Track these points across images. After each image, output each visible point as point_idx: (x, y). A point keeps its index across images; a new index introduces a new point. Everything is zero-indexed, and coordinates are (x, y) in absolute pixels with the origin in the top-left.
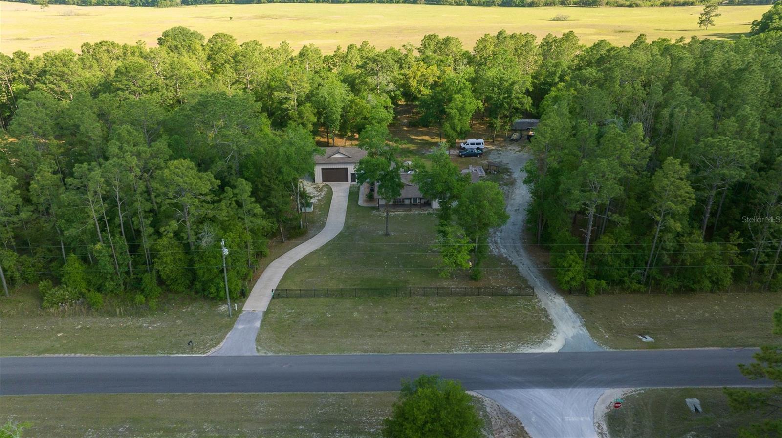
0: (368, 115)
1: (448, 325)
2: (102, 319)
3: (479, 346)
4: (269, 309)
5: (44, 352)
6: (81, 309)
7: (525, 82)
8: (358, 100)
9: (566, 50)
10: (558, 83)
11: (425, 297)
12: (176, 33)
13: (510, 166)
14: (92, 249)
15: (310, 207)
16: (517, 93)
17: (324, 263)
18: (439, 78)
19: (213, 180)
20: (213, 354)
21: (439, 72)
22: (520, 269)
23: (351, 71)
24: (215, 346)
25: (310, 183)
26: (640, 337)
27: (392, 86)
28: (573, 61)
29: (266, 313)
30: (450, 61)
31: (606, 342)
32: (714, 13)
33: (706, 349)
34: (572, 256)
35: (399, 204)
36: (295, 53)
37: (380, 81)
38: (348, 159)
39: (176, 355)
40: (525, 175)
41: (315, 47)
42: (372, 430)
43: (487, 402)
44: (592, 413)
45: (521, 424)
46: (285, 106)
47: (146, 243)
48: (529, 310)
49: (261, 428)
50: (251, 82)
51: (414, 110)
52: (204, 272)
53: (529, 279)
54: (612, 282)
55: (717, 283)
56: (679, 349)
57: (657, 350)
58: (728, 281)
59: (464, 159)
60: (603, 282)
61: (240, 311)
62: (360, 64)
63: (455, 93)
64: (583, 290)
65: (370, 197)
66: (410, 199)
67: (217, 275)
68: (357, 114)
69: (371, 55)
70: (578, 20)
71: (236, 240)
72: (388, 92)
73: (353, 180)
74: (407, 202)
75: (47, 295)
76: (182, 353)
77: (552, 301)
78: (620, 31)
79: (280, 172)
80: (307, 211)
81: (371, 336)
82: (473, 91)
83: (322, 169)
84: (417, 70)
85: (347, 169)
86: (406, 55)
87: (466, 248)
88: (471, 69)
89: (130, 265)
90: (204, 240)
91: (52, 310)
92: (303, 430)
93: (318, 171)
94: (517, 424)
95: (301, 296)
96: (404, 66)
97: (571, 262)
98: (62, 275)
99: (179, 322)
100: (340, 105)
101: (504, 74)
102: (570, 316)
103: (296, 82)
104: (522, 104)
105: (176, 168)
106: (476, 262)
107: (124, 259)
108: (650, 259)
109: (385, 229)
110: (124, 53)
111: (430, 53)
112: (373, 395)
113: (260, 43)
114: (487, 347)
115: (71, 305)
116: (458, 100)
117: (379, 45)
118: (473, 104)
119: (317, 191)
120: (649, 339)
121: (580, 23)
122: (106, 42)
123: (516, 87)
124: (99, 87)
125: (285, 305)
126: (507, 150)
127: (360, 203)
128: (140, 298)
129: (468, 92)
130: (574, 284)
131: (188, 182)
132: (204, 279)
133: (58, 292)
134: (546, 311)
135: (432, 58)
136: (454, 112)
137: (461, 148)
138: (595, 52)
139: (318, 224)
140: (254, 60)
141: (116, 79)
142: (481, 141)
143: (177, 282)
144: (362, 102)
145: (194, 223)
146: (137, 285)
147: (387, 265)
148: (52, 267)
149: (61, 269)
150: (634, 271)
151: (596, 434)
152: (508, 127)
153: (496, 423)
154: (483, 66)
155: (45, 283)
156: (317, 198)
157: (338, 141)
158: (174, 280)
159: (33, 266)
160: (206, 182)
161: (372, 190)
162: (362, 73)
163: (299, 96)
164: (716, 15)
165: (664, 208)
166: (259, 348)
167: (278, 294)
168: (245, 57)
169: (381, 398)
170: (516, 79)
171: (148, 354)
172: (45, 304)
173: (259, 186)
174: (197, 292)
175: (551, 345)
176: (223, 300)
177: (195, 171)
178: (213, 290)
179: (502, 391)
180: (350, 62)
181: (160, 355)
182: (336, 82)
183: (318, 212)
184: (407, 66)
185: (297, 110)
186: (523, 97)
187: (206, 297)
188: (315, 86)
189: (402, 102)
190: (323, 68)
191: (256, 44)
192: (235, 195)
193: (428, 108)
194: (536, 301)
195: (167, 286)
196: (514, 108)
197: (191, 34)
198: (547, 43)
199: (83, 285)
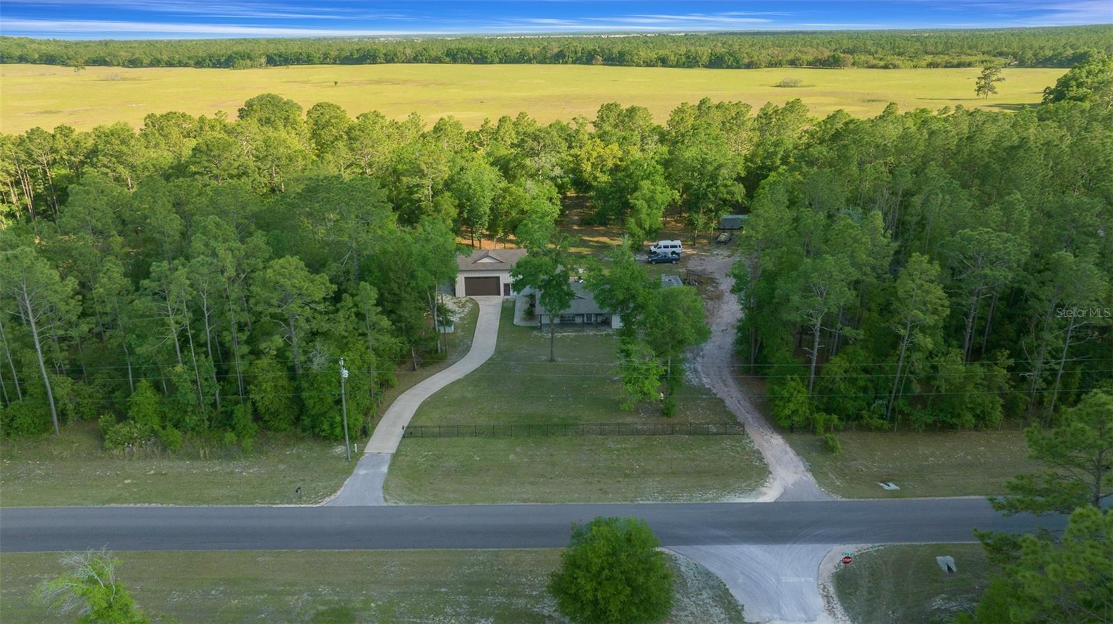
0: (526, 208)
1: (632, 470)
2: (181, 463)
3: (672, 495)
4: (398, 451)
5: (110, 501)
6: (153, 452)
7: (735, 166)
8: (513, 188)
9: (790, 123)
10: (779, 167)
11: (603, 437)
12: (263, 102)
13: (716, 276)
14: (170, 372)
15: (450, 326)
16: (725, 179)
17: (469, 395)
18: (621, 160)
19: (328, 284)
20: (327, 505)
21: (621, 153)
22: (727, 402)
23: (503, 151)
24: (331, 495)
25: (449, 297)
26: (882, 484)
27: (558, 171)
28: (800, 138)
29: (395, 456)
30: (636, 137)
31: (836, 490)
32: (995, 77)
33: (966, 497)
34: (793, 383)
35: (567, 322)
36: (429, 128)
37: (542, 164)
38: (500, 265)
39: (279, 506)
40: (732, 281)
41: (455, 120)
42: (534, 593)
43: (682, 560)
44: (816, 572)
45: (725, 585)
46: (416, 196)
47: (239, 365)
48: (738, 453)
49: (392, 591)
50: (370, 166)
51: (588, 204)
52: (315, 403)
53: (738, 414)
54: (846, 417)
55: (983, 418)
56: (931, 498)
57: (903, 499)
58: (998, 414)
59: (654, 267)
60: (835, 417)
61: (361, 453)
62: (515, 142)
63: (642, 179)
64: (809, 427)
65: (530, 314)
66: (583, 315)
67: (331, 408)
68: (512, 207)
69: (530, 130)
70: (813, 86)
71: (356, 362)
72: (553, 179)
73: (507, 293)
74: (579, 320)
75: (110, 432)
76: (288, 503)
77: (768, 441)
78: (869, 101)
79: (412, 276)
80: (447, 332)
81: (532, 483)
82: (666, 178)
83: (466, 278)
84: (592, 150)
85: (499, 277)
86: (577, 131)
87: (655, 372)
88: (664, 149)
89: (217, 395)
90: (316, 361)
91: (115, 452)
92: (446, 593)
93: (460, 281)
94: (719, 585)
95: (440, 435)
96: (574, 144)
97: (792, 390)
98: (129, 408)
99: (282, 467)
100: (489, 195)
101: (707, 154)
102: (791, 459)
103: (431, 163)
104: (733, 194)
105: (283, 267)
106: (669, 391)
107: (210, 387)
108: (895, 387)
109: (549, 354)
110: (201, 128)
111: (610, 128)
112: (535, 552)
113: (382, 114)
114: (683, 496)
115: (141, 446)
116: (646, 187)
117: (542, 118)
118: (667, 194)
119: (459, 307)
120: (893, 486)
121: (815, 89)
122: (175, 113)
123: (724, 171)
124: (171, 171)
125: (419, 446)
126: (712, 255)
127: (517, 321)
128: (230, 436)
129: (659, 178)
130: (796, 419)
131: (297, 285)
132: (313, 412)
133: (124, 429)
134: (761, 453)
135: (612, 135)
136: (640, 203)
137: (650, 252)
138: (829, 126)
139: (462, 347)
140: (375, 136)
141: (193, 159)
142: (678, 243)
143: (279, 417)
144: (518, 191)
145: (302, 339)
146: (226, 421)
147: (553, 398)
148: (116, 397)
149: (128, 399)
150: (874, 402)
151: (820, 596)
152: (713, 225)
153: (693, 584)
154: (679, 144)
155: (107, 417)
156: (459, 316)
157: (488, 245)
158: (275, 414)
159: (90, 397)
160: (320, 287)
161: (532, 305)
162: (518, 153)
163: (435, 183)
164: (999, 80)
165: (909, 317)
166: (387, 497)
167: (410, 433)
168: (363, 132)
169: (546, 556)
170: (723, 161)
171: (245, 504)
172: (108, 444)
173: (386, 294)
174: (304, 430)
175: (765, 494)
176: (339, 440)
177: (305, 273)
178: (326, 426)
179: (702, 547)
180: (502, 140)
181: (259, 506)
182: (483, 165)
183: (460, 333)
184: (578, 145)
185: (432, 202)
186: (733, 185)
187: (316, 437)
188: (457, 169)
189: (571, 193)
190: (466, 148)
191: (377, 116)
192: (356, 305)
193: (606, 200)
194: (748, 441)
195: (266, 422)
196: (720, 199)
197: (285, 103)
198: (765, 114)
199: (156, 423)
